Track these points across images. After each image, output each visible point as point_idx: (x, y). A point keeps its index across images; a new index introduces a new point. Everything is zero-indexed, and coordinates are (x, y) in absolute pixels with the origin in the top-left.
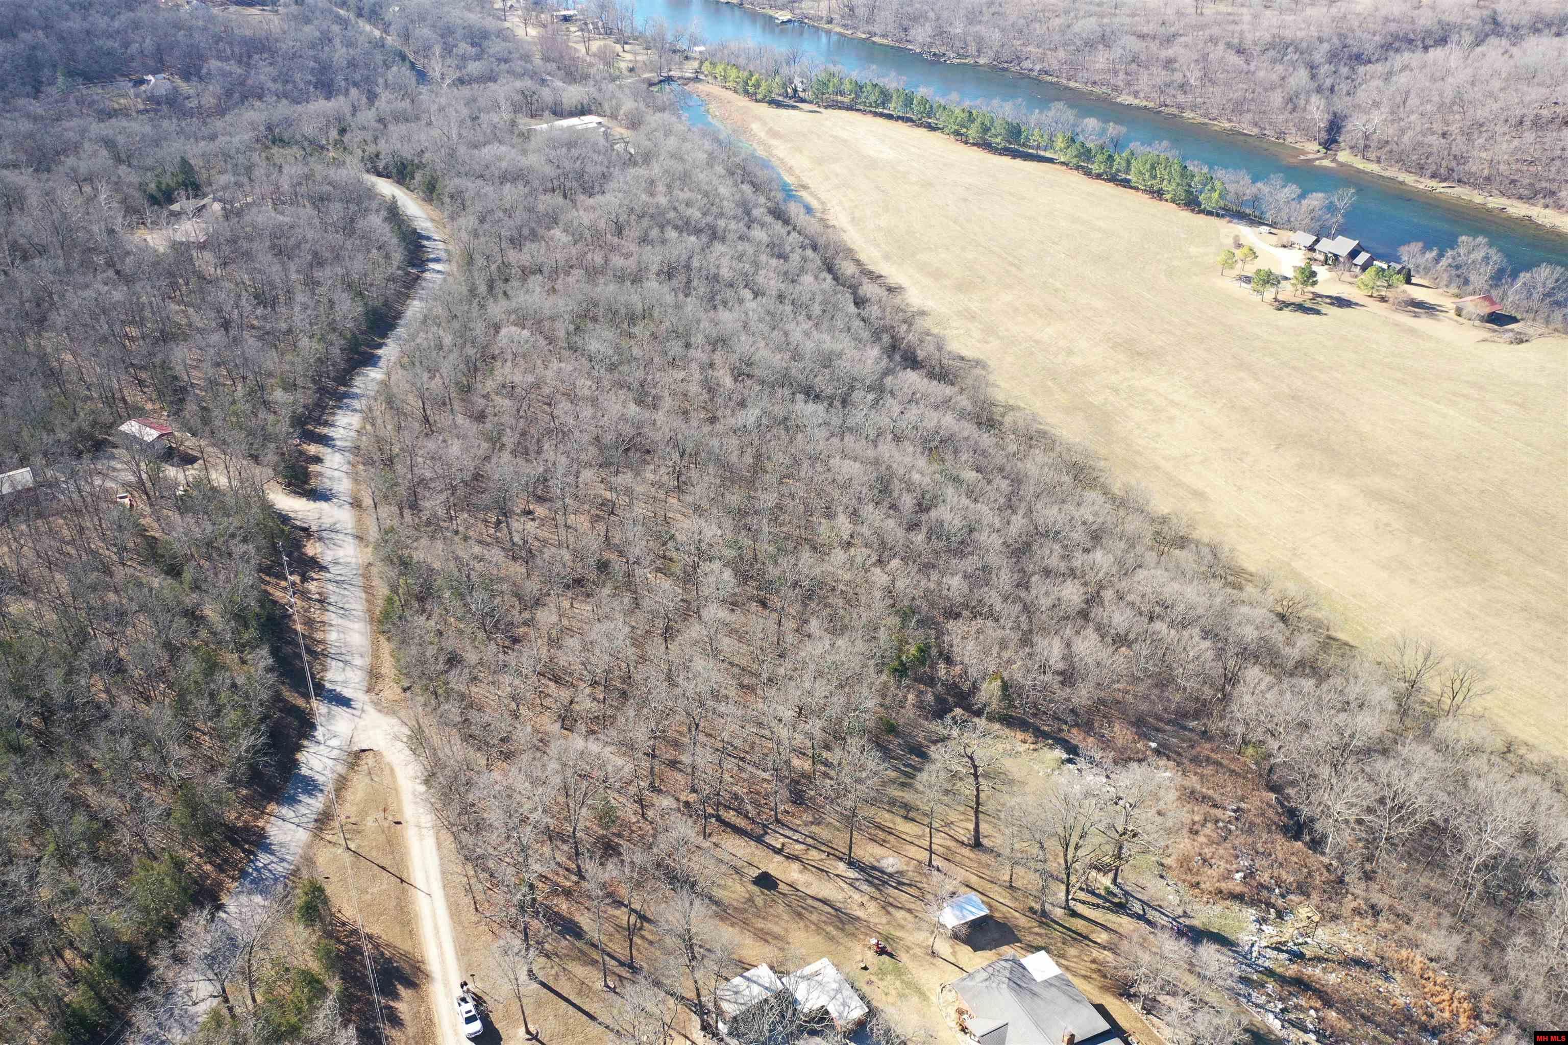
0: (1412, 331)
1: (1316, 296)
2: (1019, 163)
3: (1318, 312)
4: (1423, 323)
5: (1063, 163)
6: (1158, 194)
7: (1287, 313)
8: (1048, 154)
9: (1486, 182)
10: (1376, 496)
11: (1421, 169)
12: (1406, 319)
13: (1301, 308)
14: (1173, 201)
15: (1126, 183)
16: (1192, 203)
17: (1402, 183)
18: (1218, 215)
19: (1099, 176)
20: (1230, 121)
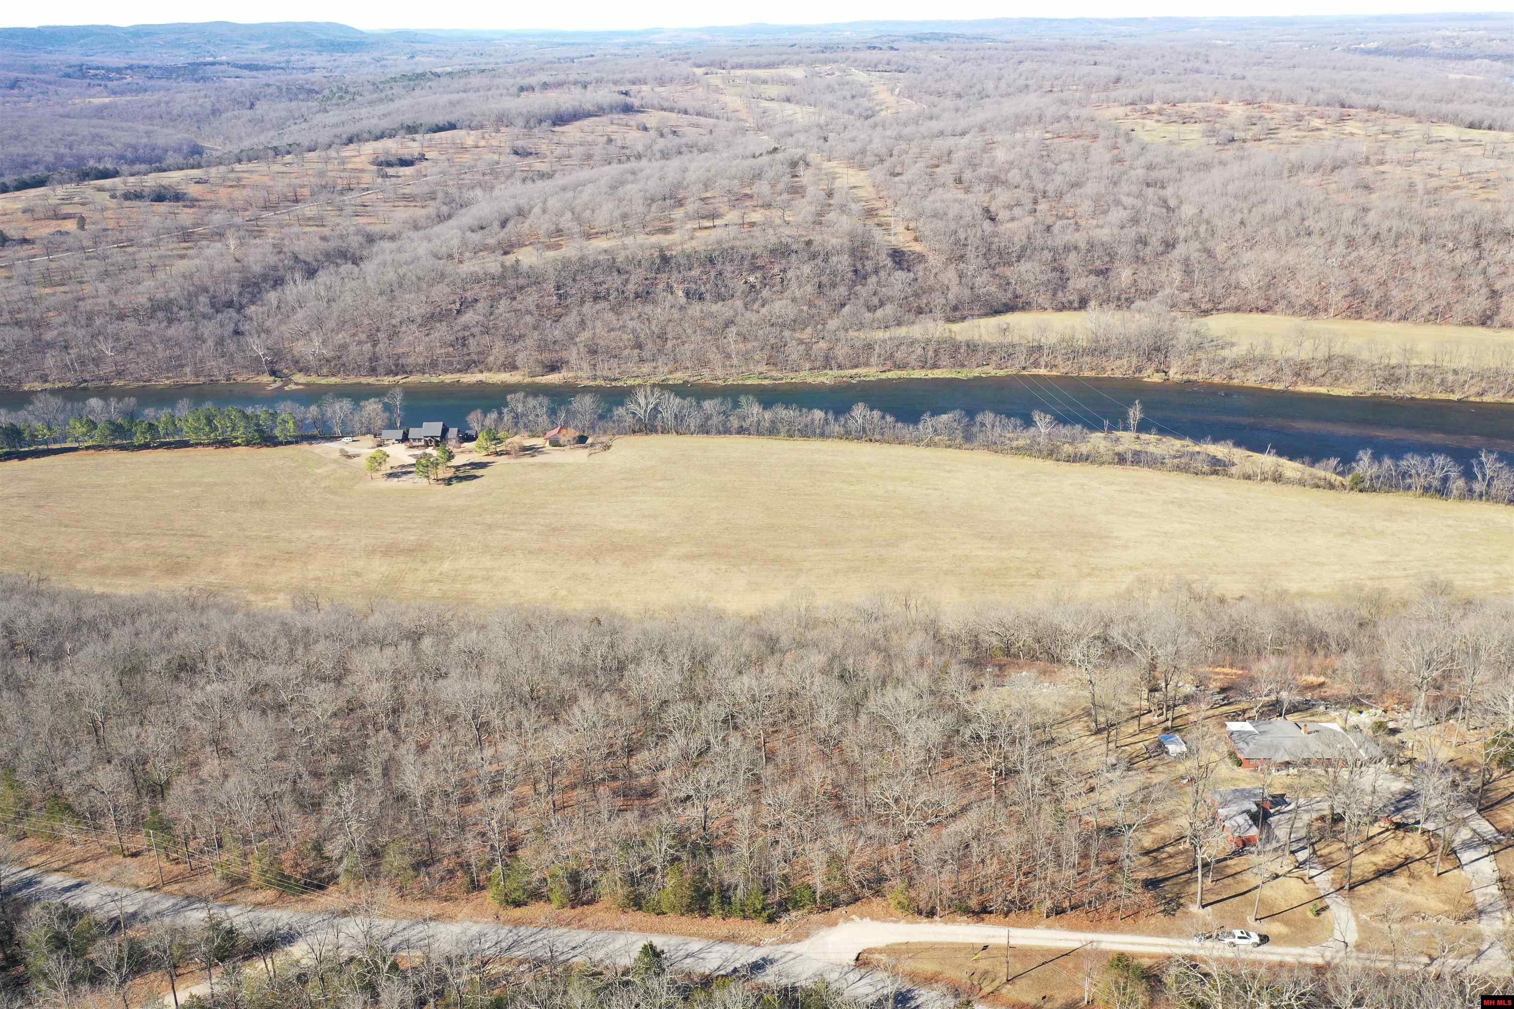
0: (545, 465)
1: (457, 468)
2: (30, 462)
3: (476, 477)
4: (539, 459)
5: (87, 448)
6: (225, 443)
7: (457, 486)
8: (68, 445)
9: (433, 365)
10: (690, 557)
11: (373, 371)
12: (527, 460)
13: (460, 479)
14: (248, 443)
15: (184, 444)
16: (268, 440)
17: (368, 384)
18: (297, 442)
19: (146, 446)
20: (168, 378)
